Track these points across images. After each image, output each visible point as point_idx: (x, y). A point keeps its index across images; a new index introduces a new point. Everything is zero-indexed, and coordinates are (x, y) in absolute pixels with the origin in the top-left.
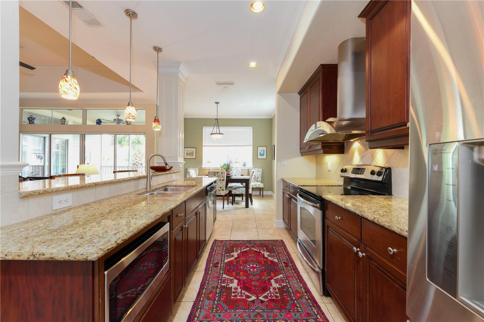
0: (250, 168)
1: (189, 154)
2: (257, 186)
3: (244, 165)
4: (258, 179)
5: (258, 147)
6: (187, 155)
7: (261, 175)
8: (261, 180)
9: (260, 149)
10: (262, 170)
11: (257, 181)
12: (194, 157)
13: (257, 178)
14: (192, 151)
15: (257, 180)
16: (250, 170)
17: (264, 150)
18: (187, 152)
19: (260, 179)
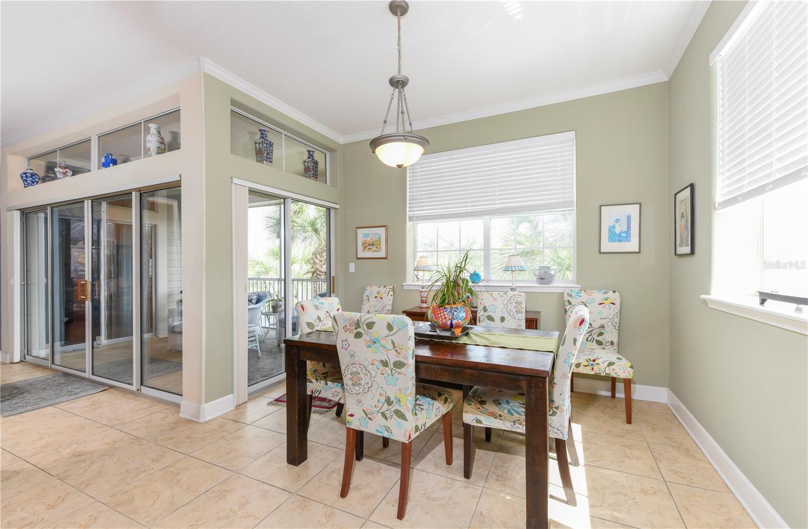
0: (568, 291)
1: (369, 245)
2: (601, 368)
3: (544, 278)
4: (601, 334)
5: (601, 206)
6: (365, 247)
7: (617, 320)
8: (615, 340)
9: (610, 215)
10: (621, 297)
11: (599, 343)
12: (382, 254)
13: (596, 332)
14: (377, 237)
15: (600, 338)
16: (566, 298)
17: (629, 218)
18: (365, 239)
19: (611, 335)
